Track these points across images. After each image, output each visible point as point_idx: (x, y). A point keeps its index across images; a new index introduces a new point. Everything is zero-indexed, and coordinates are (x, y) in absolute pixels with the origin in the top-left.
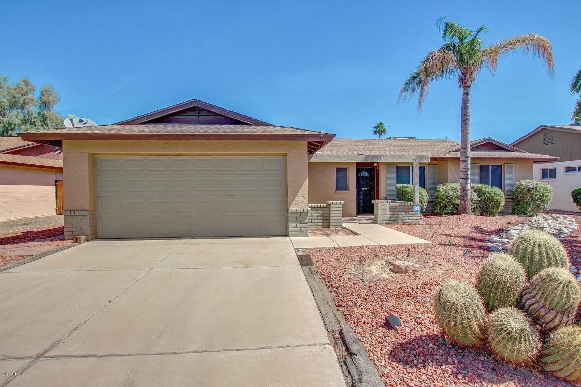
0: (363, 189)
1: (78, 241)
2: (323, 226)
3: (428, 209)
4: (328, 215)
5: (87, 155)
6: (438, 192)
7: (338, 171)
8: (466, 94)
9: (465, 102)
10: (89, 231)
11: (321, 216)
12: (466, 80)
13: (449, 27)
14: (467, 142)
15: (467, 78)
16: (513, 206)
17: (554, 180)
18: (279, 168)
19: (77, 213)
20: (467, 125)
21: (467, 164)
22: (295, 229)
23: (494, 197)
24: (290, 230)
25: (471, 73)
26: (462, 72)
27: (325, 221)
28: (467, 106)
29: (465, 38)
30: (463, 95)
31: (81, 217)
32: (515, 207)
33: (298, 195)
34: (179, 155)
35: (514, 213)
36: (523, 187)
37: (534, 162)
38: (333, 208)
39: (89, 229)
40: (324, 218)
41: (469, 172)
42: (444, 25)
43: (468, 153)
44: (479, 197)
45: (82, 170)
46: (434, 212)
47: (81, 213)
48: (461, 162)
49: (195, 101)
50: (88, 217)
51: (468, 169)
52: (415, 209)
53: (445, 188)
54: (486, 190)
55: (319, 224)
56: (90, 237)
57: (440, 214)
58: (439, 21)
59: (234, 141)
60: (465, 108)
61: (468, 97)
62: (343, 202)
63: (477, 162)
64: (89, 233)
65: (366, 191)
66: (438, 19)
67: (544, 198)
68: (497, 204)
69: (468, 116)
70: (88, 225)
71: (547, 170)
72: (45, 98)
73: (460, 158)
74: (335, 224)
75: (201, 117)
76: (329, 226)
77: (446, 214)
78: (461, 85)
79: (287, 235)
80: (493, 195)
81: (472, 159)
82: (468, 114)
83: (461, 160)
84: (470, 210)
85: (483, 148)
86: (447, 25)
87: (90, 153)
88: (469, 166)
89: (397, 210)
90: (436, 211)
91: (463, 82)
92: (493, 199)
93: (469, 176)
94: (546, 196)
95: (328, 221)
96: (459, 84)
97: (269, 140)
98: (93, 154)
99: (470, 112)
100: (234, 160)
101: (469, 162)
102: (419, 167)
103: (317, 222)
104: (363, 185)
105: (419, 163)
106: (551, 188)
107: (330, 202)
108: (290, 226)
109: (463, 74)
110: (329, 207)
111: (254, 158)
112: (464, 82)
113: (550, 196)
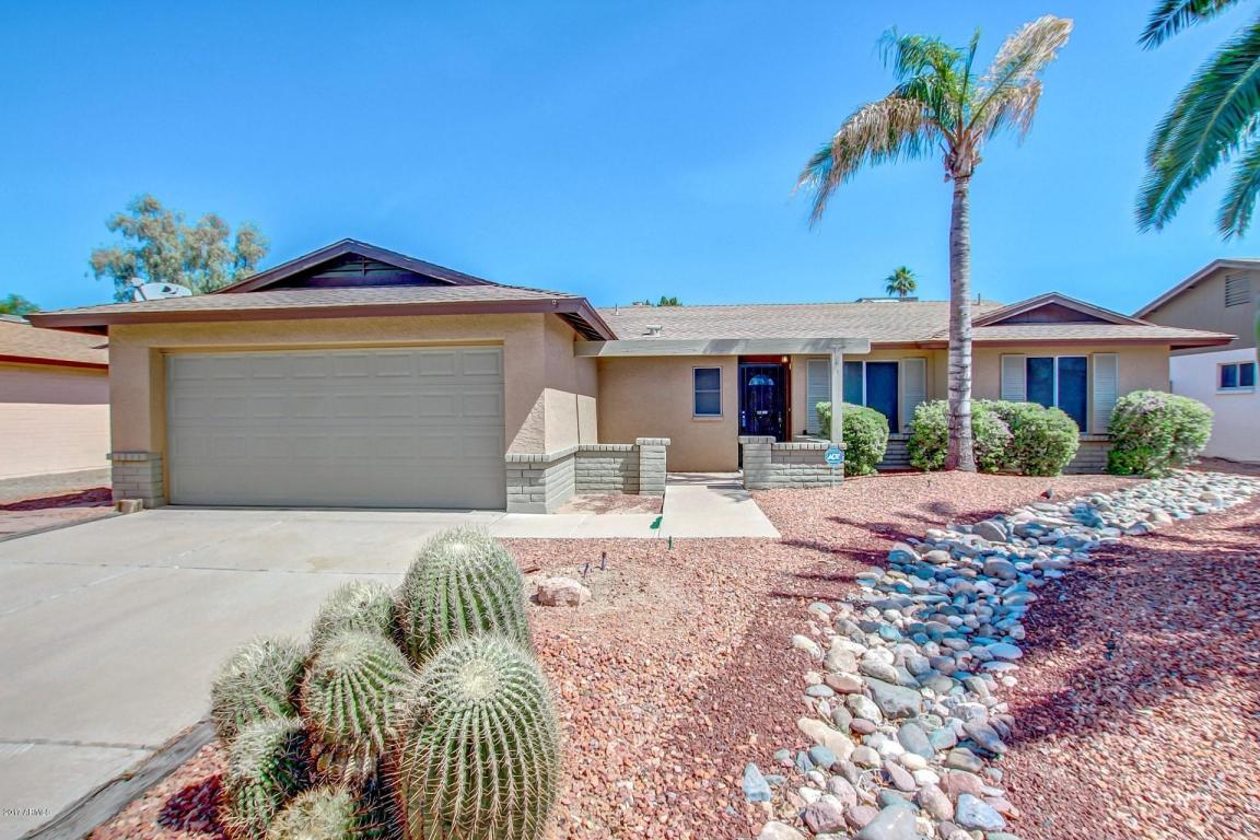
0: (759, 413)
1: (123, 508)
2: (625, 492)
3: (888, 457)
4: (635, 468)
5: (146, 352)
6: (916, 418)
7: (699, 373)
8: (959, 194)
9: (958, 212)
10: (149, 488)
11: (620, 470)
12: (958, 164)
13: (906, 49)
14: (962, 304)
15: (961, 157)
16: (1109, 452)
17: (1249, 391)
18: (494, 372)
19: (129, 457)
20: (962, 267)
21: (962, 356)
22: (521, 497)
23: (1048, 433)
24: (509, 497)
25: (970, 146)
26: (950, 144)
27: (630, 481)
28: (962, 222)
29: (949, 67)
30: (955, 197)
31: (138, 465)
32: (1115, 455)
33: (524, 426)
34: (305, 348)
35: (1112, 470)
36: (1131, 408)
37: (1173, 348)
38: (646, 452)
39: (150, 487)
40: (628, 474)
41: (968, 373)
42: (895, 48)
43: (963, 330)
44: (1013, 432)
45: (140, 377)
46: (909, 464)
47: (136, 457)
48: (950, 352)
49: (347, 243)
50: (149, 465)
51: (964, 368)
52: (831, 457)
53: (932, 410)
54: (1029, 416)
55: (617, 486)
56: (152, 502)
57: (922, 470)
58: (881, 41)
59: (399, 319)
60: (957, 227)
61: (964, 202)
62: (667, 440)
63: (1020, 349)
64: (150, 494)
65: (764, 416)
66: (879, 37)
67: (1186, 434)
68: (1058, 447)
69: (964, 245)
70: (149, 480)
71: (1234, 366)
72: (243, 248)
73: (947, 343)
74: (651, 487)
75: (369, 274)
76: (637, 492)
77: (933, 469)
78: (947, 175)
79: (503, 509)
80: (1045, 427)
81: (975, 344)
82: (964, 241)
83: (950, 346)
84: (970, 462)
85: (1044, 317)
86: (903, 46)
87: (152, 349)
88: (968, 361)
89: (792, 459)
90: (914, 463)
91: (952, 168)
92: (1044, 436)
93: (969, 384)
94: (1191, 430)
95: (635, 481)
96: (945, 173)
97: (466, 313)
98: (161, 349)
99: (969, 237)
100: (406, 356)
101: (968, 349)
102: (845, 363)
103: (614, 483)
104: (759, 404)
105: (844, 355)
106: (1207, 410)
107: (639, 440)
108: (509, 489)
109: (954, 150)
110: (637, 451)
111: (436, 352)
112: (954, 167)
113: (1206, 431)
